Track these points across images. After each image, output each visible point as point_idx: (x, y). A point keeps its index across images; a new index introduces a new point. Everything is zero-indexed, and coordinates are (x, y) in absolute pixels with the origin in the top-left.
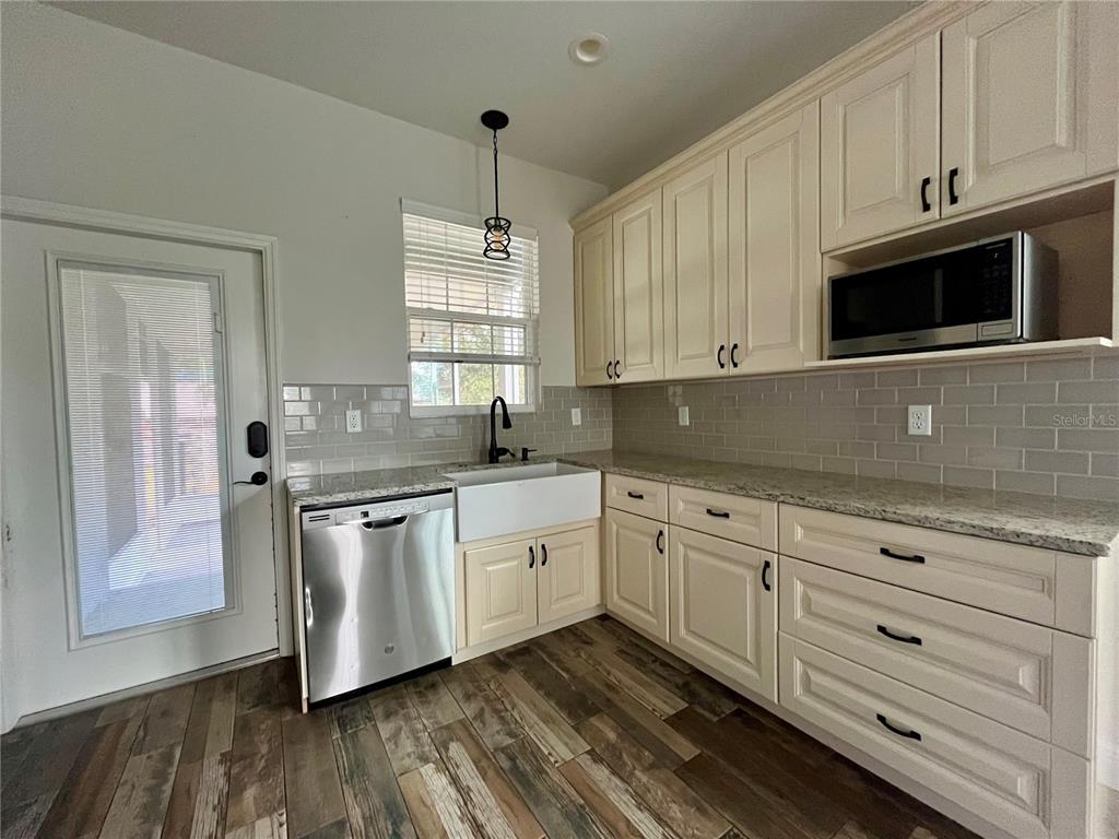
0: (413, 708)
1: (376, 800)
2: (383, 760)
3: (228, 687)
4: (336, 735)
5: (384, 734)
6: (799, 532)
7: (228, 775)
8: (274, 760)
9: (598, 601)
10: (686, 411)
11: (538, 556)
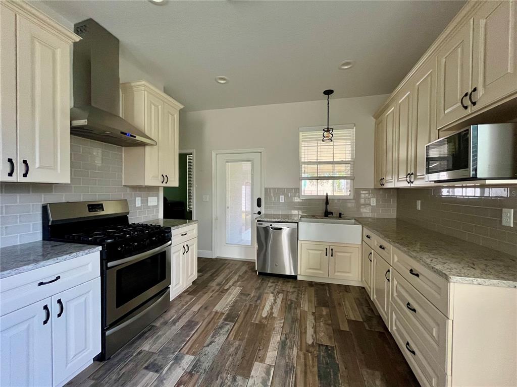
0: (280, 283)
1: (257, 295)
2: (264, 289)
3: (248, 264)
4: (260, 281)
5: (269, 285)
6: (396, 259)
7: (238, 278)
8: (247, 280)
9: (360, 280)
10: (419, 203)
11: (330, 252)
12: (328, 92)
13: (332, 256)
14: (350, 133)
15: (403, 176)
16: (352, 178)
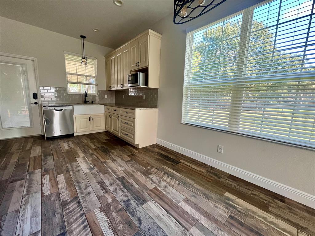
6: (121, 112)
9: (105, 128)
10: (124, 96)
11: (91, 119)
12: (83, 37)
13: (92, 120)
14: (94, 62)
15: (119, 85)
16: (96, 85)
